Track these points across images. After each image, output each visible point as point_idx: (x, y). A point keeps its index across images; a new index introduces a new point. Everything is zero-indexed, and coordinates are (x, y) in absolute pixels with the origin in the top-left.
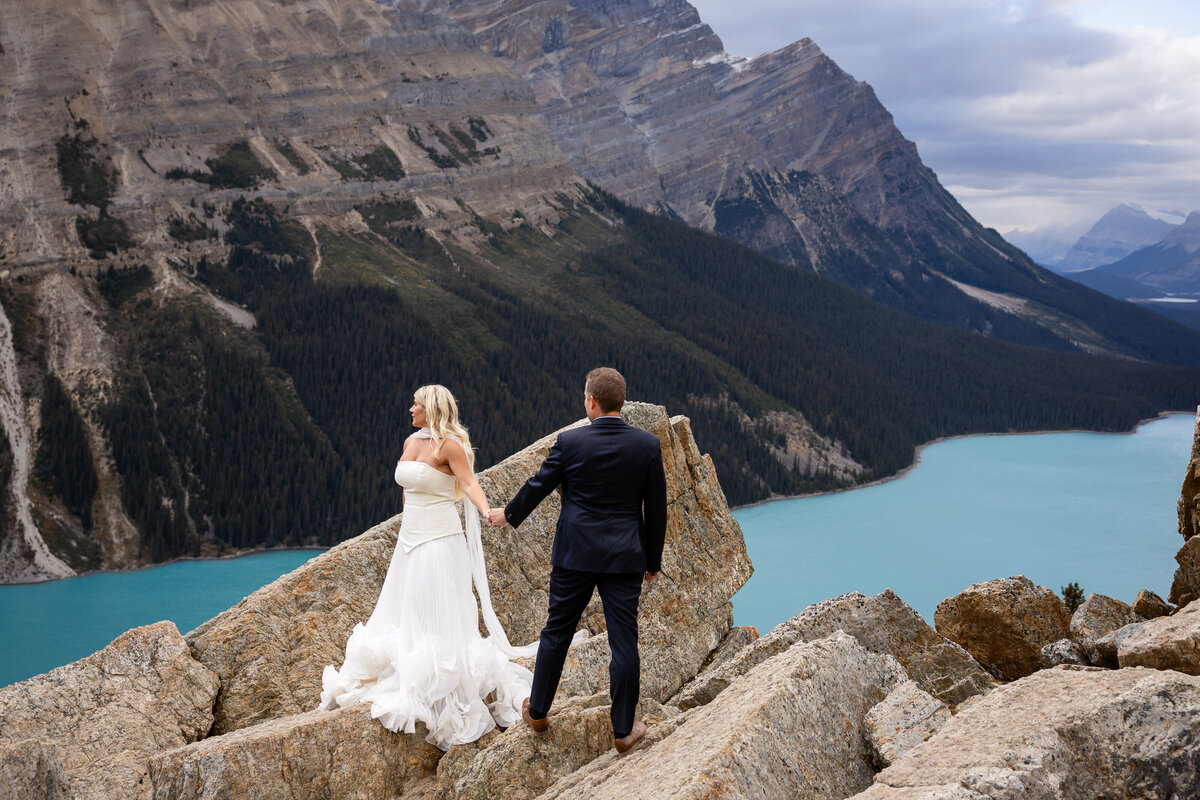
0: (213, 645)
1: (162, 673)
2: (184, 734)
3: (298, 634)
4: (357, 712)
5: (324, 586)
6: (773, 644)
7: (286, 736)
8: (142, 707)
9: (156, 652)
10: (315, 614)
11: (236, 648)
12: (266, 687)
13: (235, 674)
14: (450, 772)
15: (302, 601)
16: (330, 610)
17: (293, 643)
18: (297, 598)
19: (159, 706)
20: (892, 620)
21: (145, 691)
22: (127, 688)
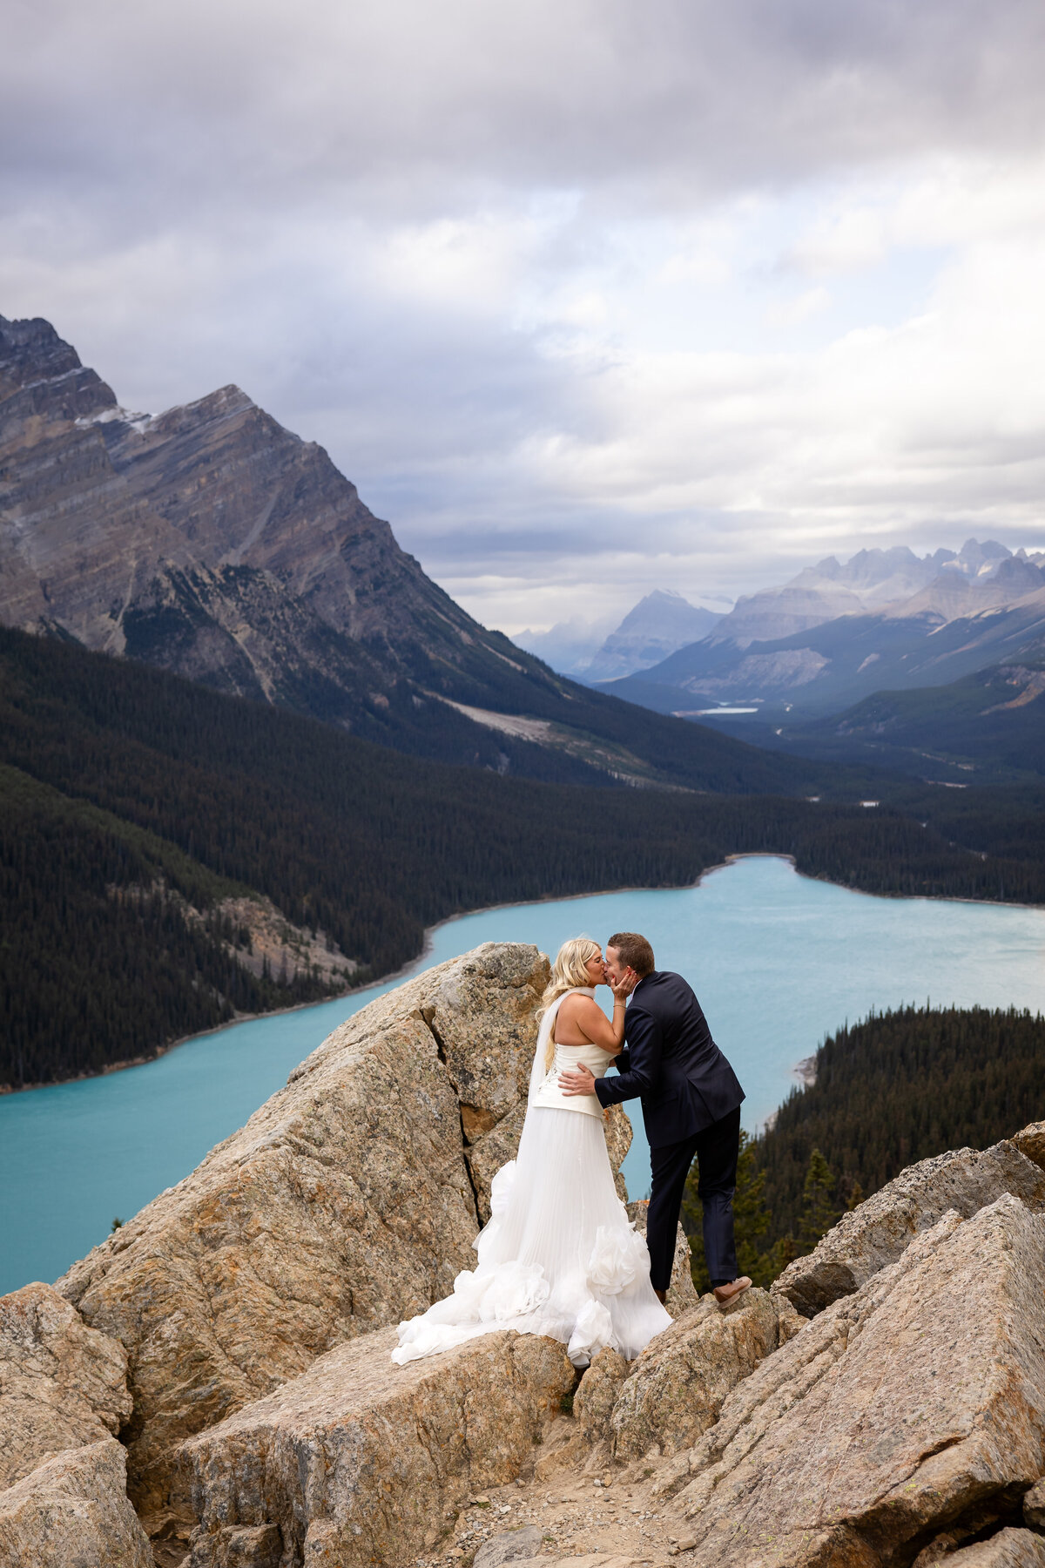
0: (106, 1305)
1: (55, 1350)
2: (104, 1422)
3: (215, 1277)
4: (477, 1353)
5: (235, 1213)
6: (886, 1217)
7: (414, 1392)
8: (44, 1396)
9: (39, 1324)
10: (231, 1249)
11: (139, 1305)
12: (190, 1348)
13: (144, 1337)
14: (589, 1409)
15: (209, 1235)
16: (248, 1242)
17: (211, 1289)
18: (201, 1233)
19: (63, 1391)
20: (1009, 1174)
21: (40, 1375)
22: (15, 1374)
